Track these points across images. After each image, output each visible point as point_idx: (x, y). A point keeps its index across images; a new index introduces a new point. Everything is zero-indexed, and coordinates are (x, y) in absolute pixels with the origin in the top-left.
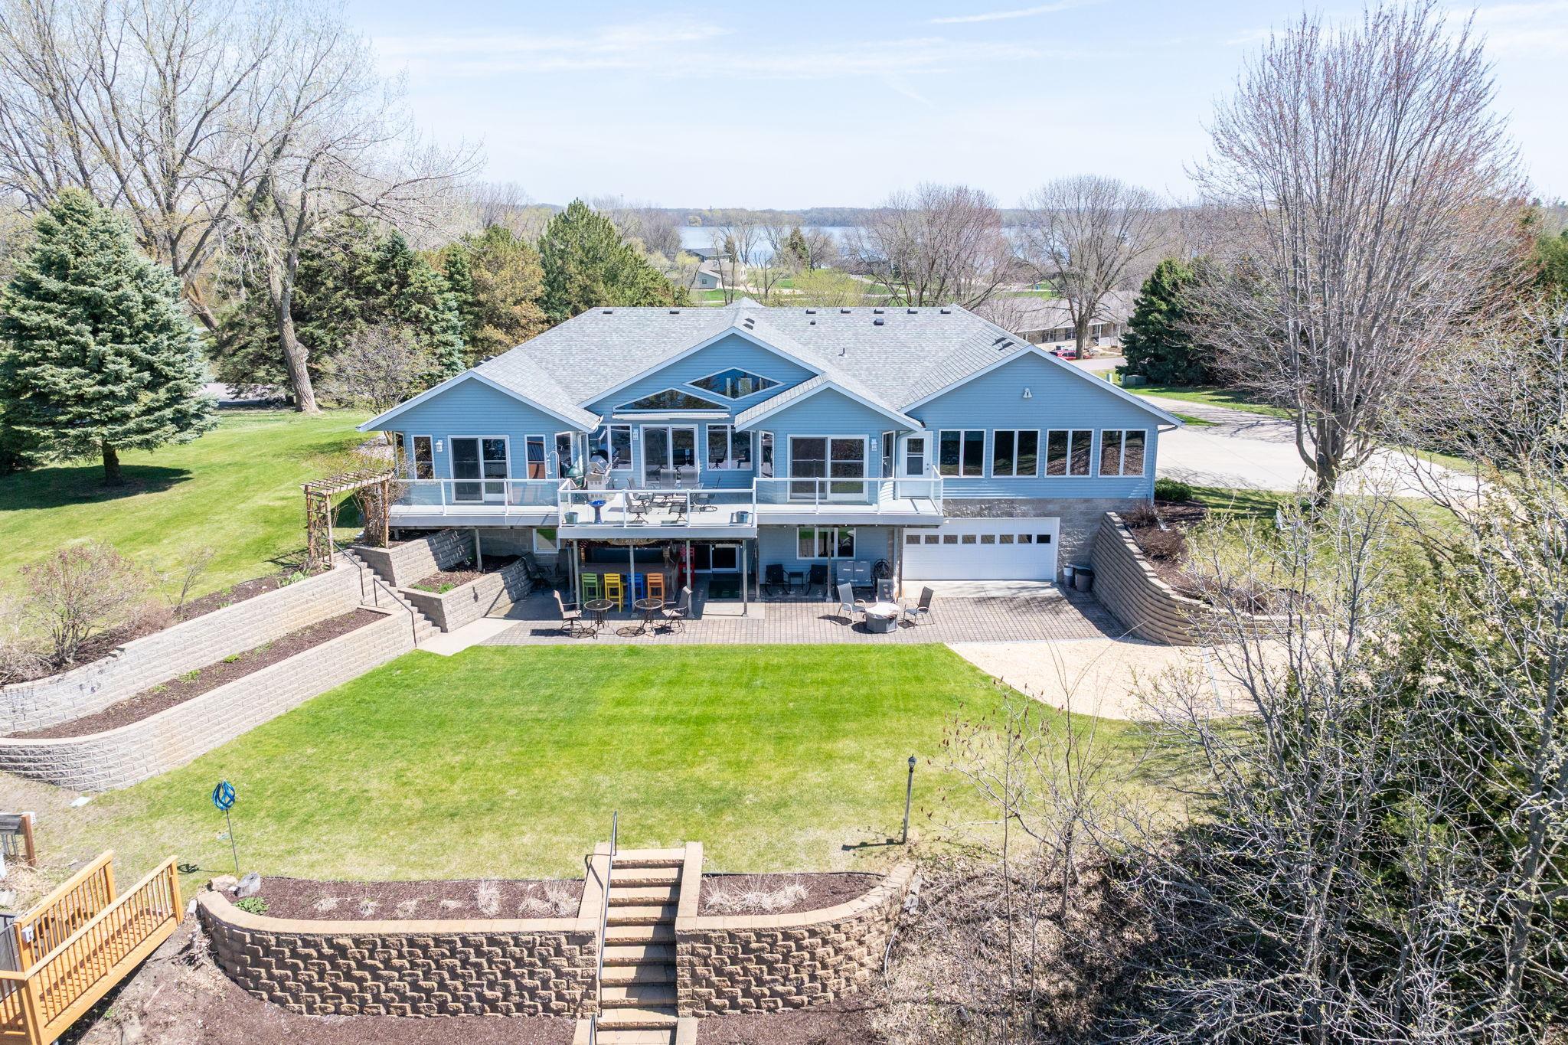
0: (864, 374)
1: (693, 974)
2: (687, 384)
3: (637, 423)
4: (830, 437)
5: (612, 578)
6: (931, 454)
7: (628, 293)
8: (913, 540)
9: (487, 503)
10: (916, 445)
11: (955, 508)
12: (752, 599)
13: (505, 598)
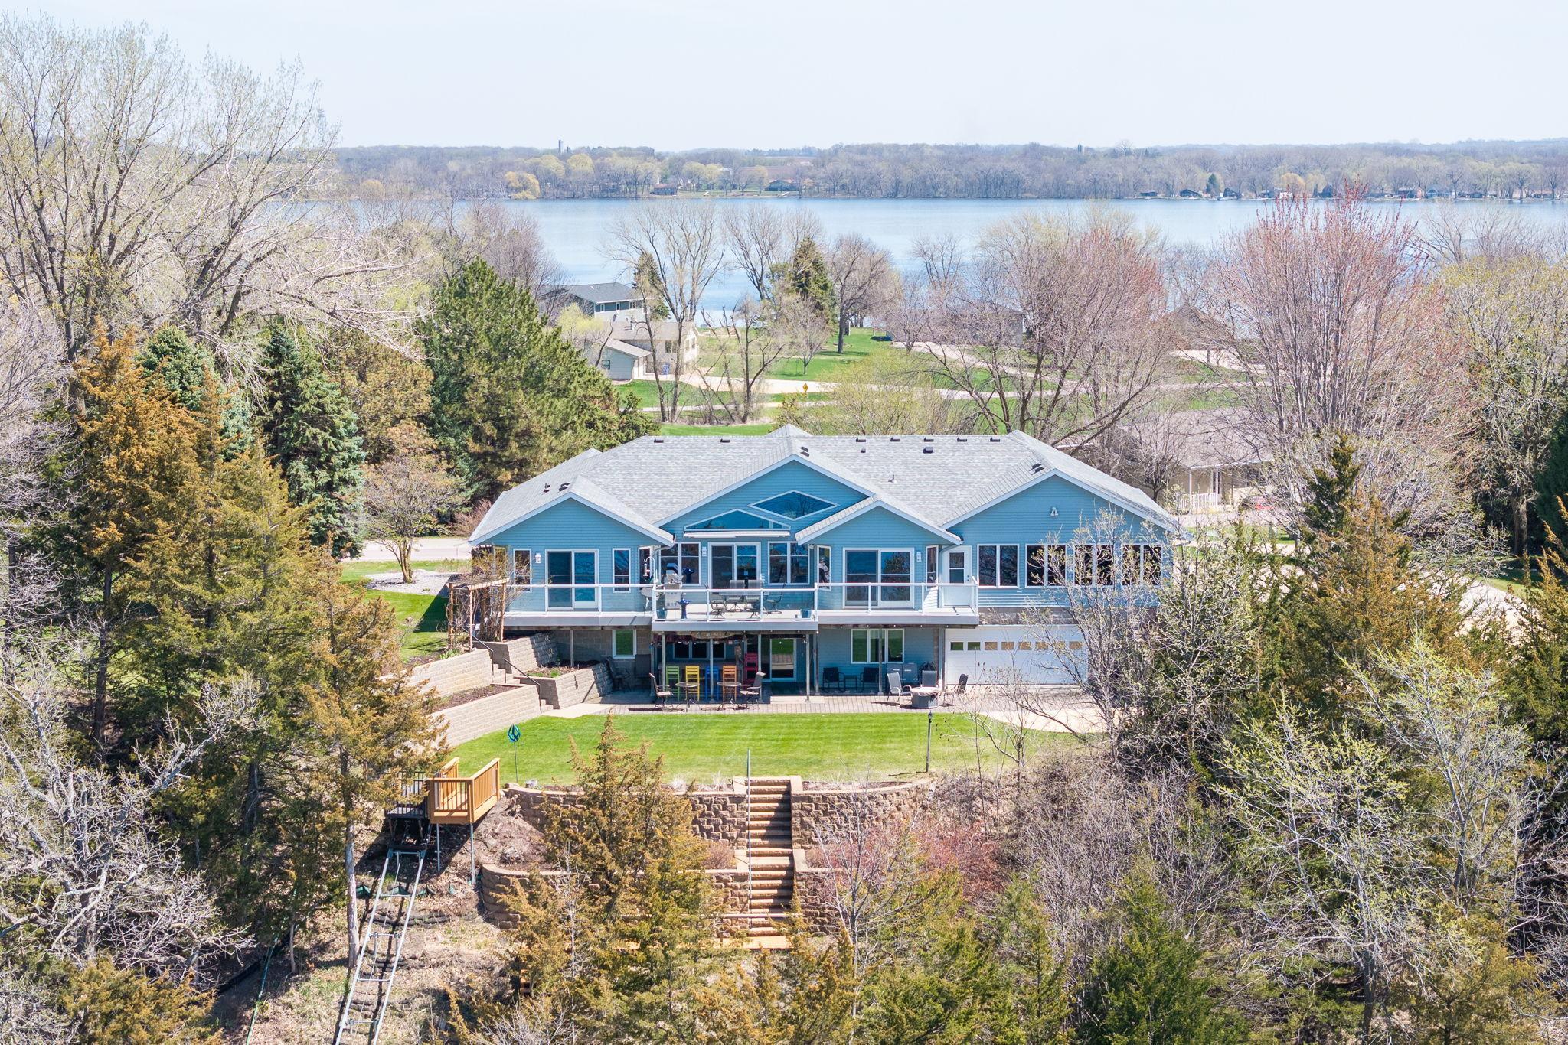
0: (912, 498)
1: (802, 822)
2: (751, 506)
3: (705, 541)
4: (881, 550)
5: (693, 670)
6: (970, 567)
7: (560, 404)
8: (957, 646)
9: (576, 610)
10: (957, 559)
11: (994, 615)
12: (812, 694)
13: (595, 690)
